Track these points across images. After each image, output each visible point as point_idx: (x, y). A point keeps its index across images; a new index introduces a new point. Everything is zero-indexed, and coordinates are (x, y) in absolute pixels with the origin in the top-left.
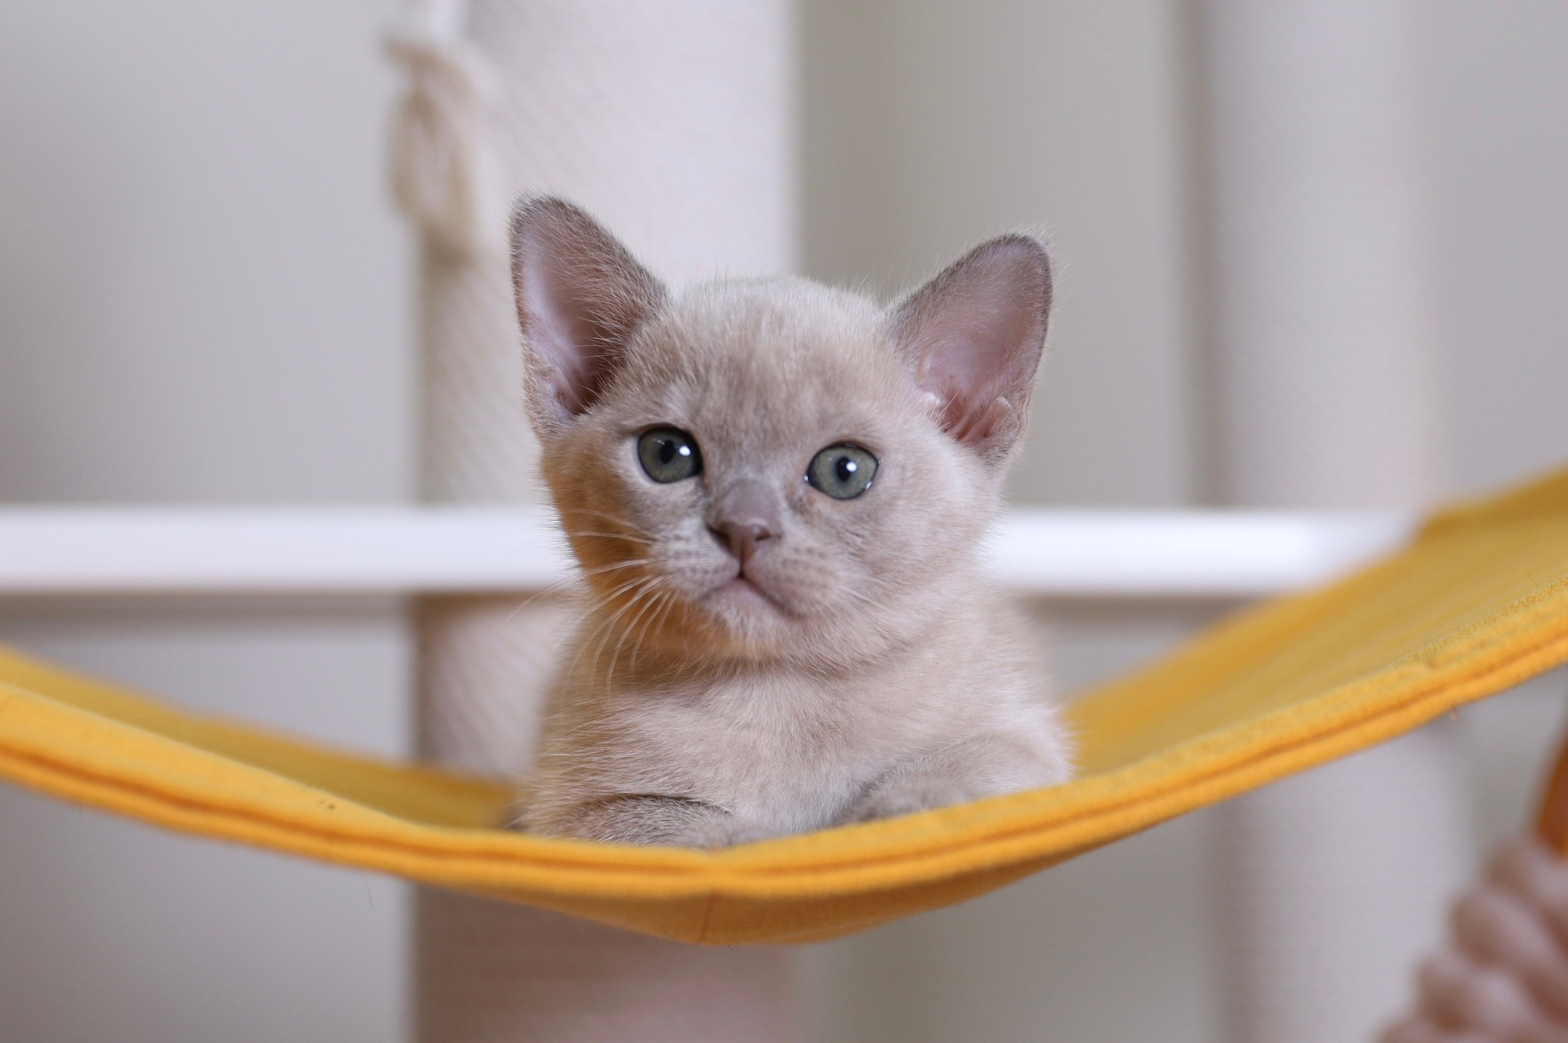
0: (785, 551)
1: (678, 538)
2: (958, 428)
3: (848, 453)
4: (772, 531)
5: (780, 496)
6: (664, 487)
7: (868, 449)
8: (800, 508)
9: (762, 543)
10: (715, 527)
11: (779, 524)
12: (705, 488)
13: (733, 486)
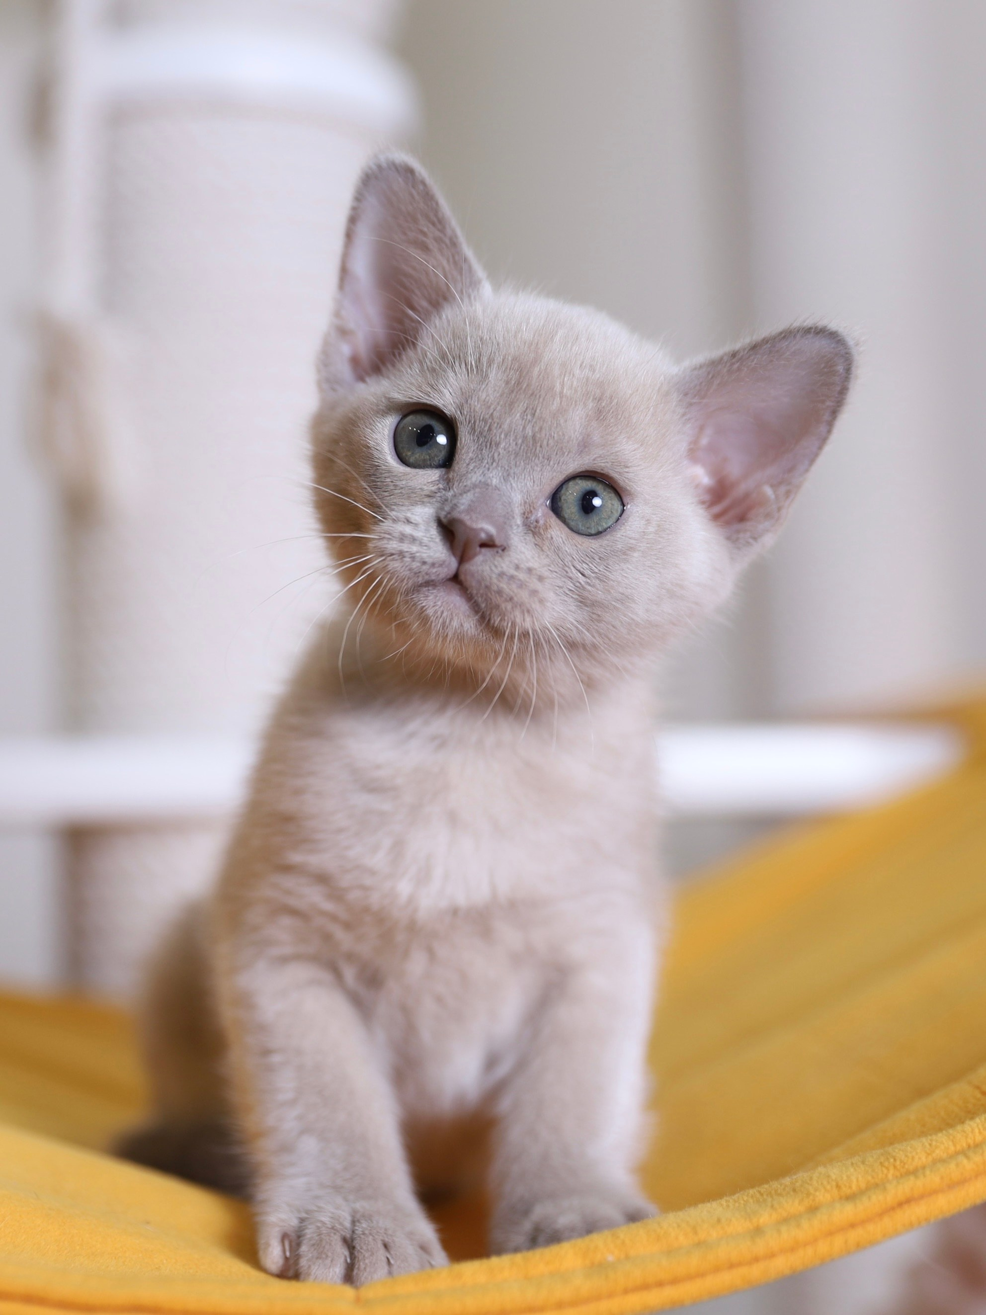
0: (505, 564)
1: (408, 521)
2: (717, 509)
3: (599, 488)
4: (498, 542)
5: (518, 511)
6: (408, 469)
7: (618, 490)
8: (533, 529)
9: (484, 550)
10: (444, 521)
11: (507, 538)
12: (448, 482)
13: (475, 486)
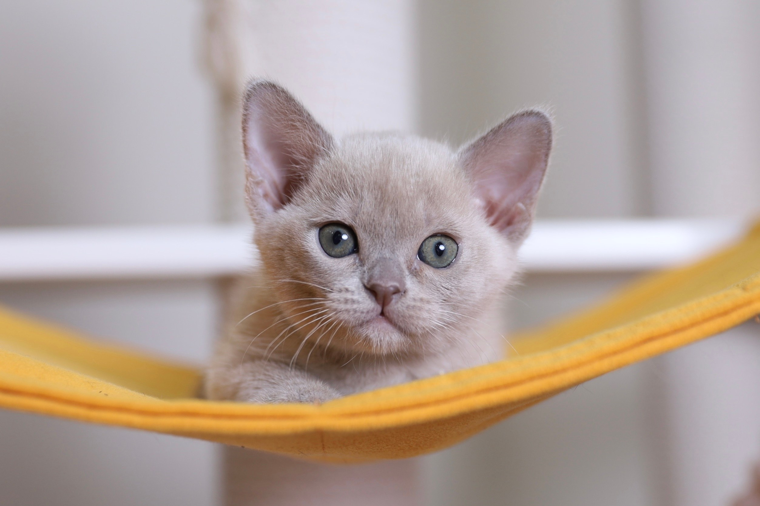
0: (408, 300)
1: (347, 290)
4: (401, 288)
8: (415, 273)
9: (395, 296)
10: (368, 286)
13: (378, 261)
